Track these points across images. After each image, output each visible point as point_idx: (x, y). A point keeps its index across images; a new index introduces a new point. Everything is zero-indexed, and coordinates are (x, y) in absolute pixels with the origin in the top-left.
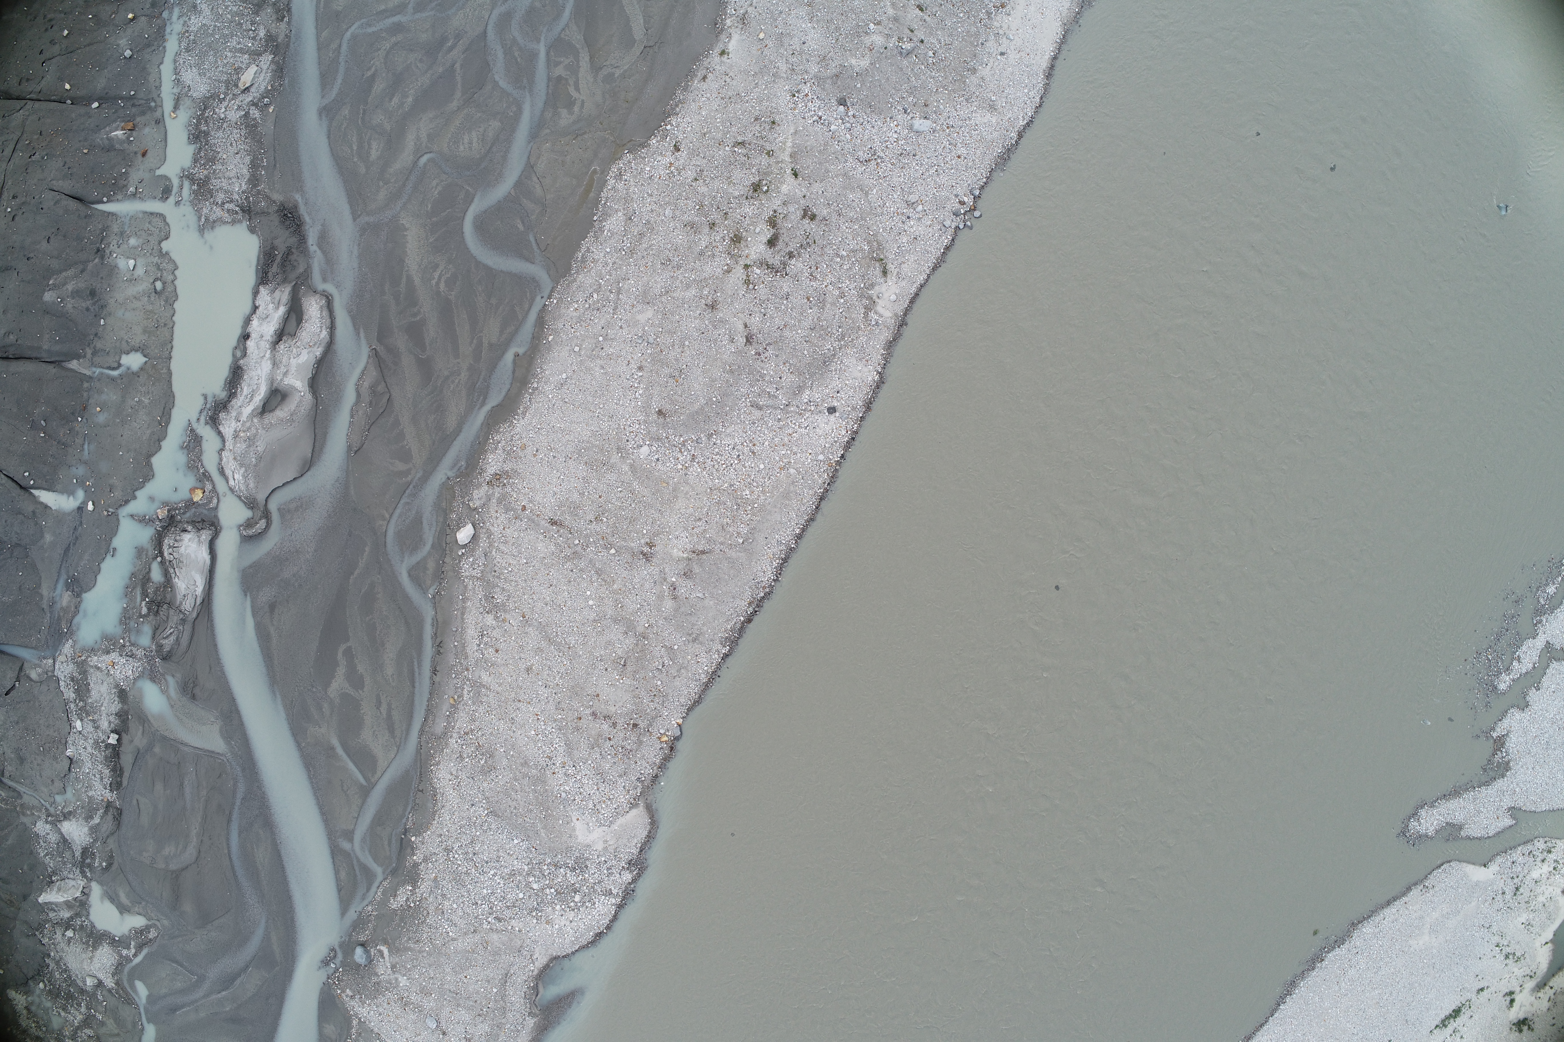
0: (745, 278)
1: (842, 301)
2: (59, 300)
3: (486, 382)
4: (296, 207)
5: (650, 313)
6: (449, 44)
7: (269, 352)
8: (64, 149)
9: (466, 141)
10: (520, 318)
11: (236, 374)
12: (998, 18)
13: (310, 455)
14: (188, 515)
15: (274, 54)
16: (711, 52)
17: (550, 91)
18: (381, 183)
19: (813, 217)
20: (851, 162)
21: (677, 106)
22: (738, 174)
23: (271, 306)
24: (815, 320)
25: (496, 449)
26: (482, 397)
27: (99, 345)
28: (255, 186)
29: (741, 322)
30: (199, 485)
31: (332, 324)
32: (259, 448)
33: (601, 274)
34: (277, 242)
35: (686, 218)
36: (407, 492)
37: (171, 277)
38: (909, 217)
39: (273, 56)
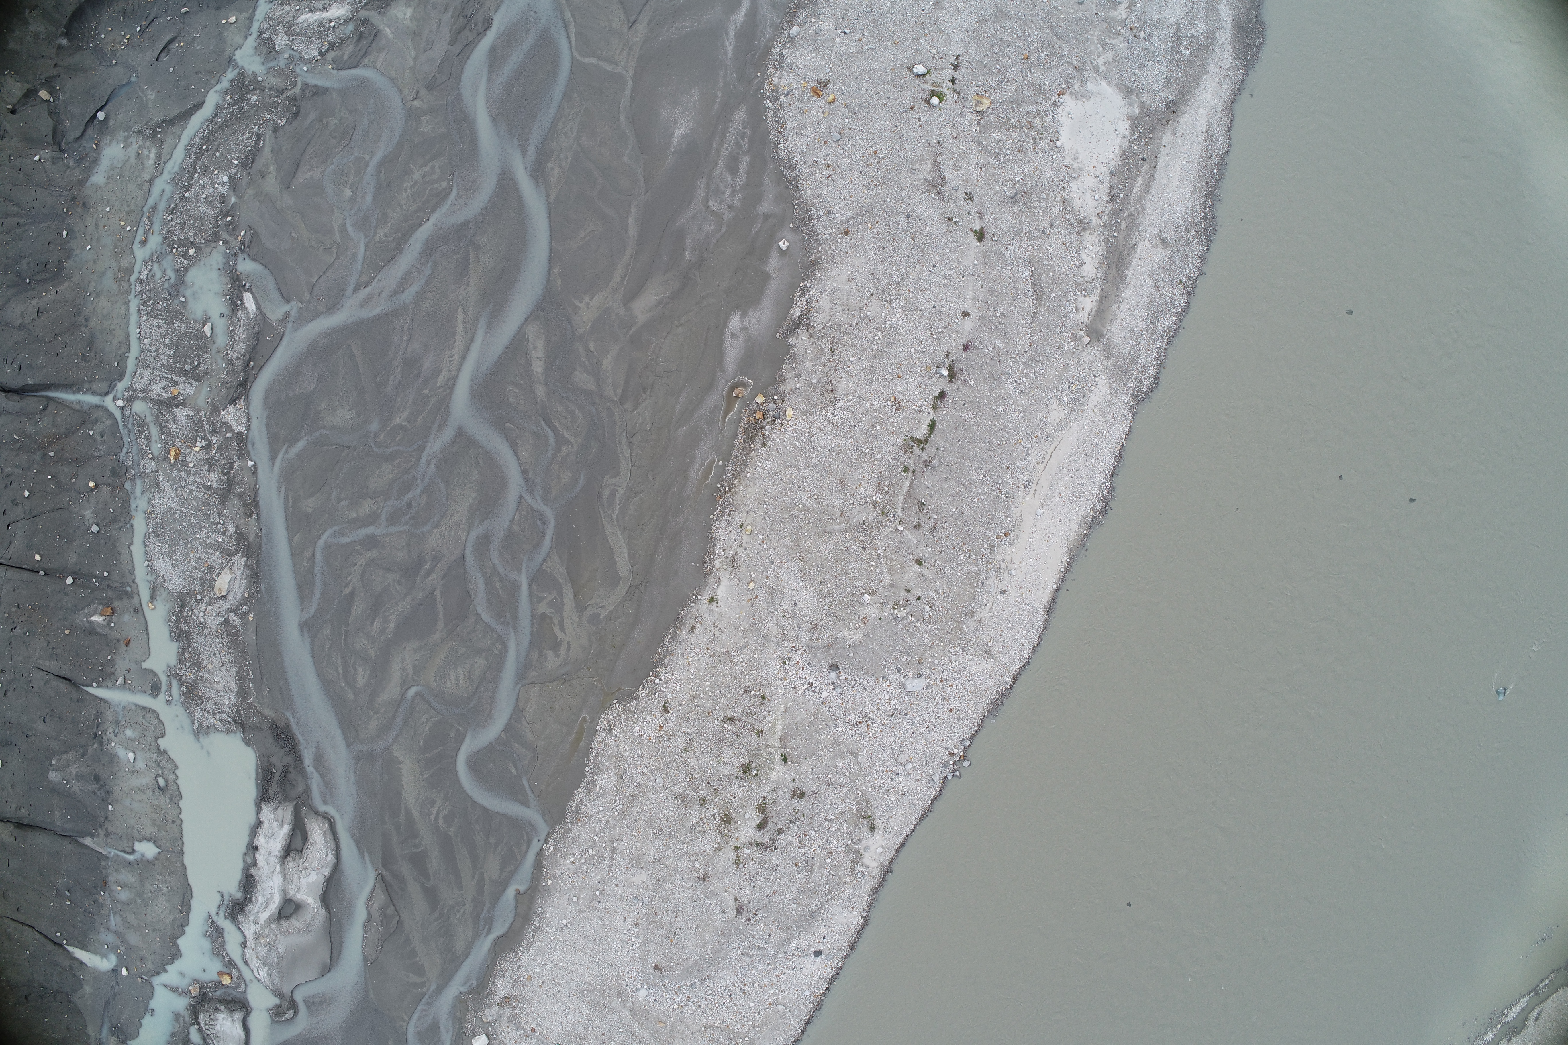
0: (735, 858)
1: (830, 860)
2: (65, 782)
3: (489, 913)
4: (288, 727)
5: (643, 877)
6: (427, 567)
7: (278, 866)
8: (44, 627)
9: (453, 677)
10: (519, 857)
11: (249, 883)
12: (1001, 550)
13: (329, 961)
14: (218, 993)
15: (246, 555)
16: (699, 597)
17: (535, 630)
18: (371, 713)
19: (802, 795)
20: (841, 726)
21: (665, 656)
22: (728, 753)
23: (275, 823)
24: (803, 883)
25: (504, 977)
26: (487, 927)
27: (111, 829)
28: (244, 699)
29: (732, 897)
30: (225, 970)
31: (336, 846)
32: (279, 950)
33: (595, 831)
34: (274, 760)
35: (676, 789)
36: (423, 1000)
37: (172, 777)
38: (898, 774)
39: (245, 559)
